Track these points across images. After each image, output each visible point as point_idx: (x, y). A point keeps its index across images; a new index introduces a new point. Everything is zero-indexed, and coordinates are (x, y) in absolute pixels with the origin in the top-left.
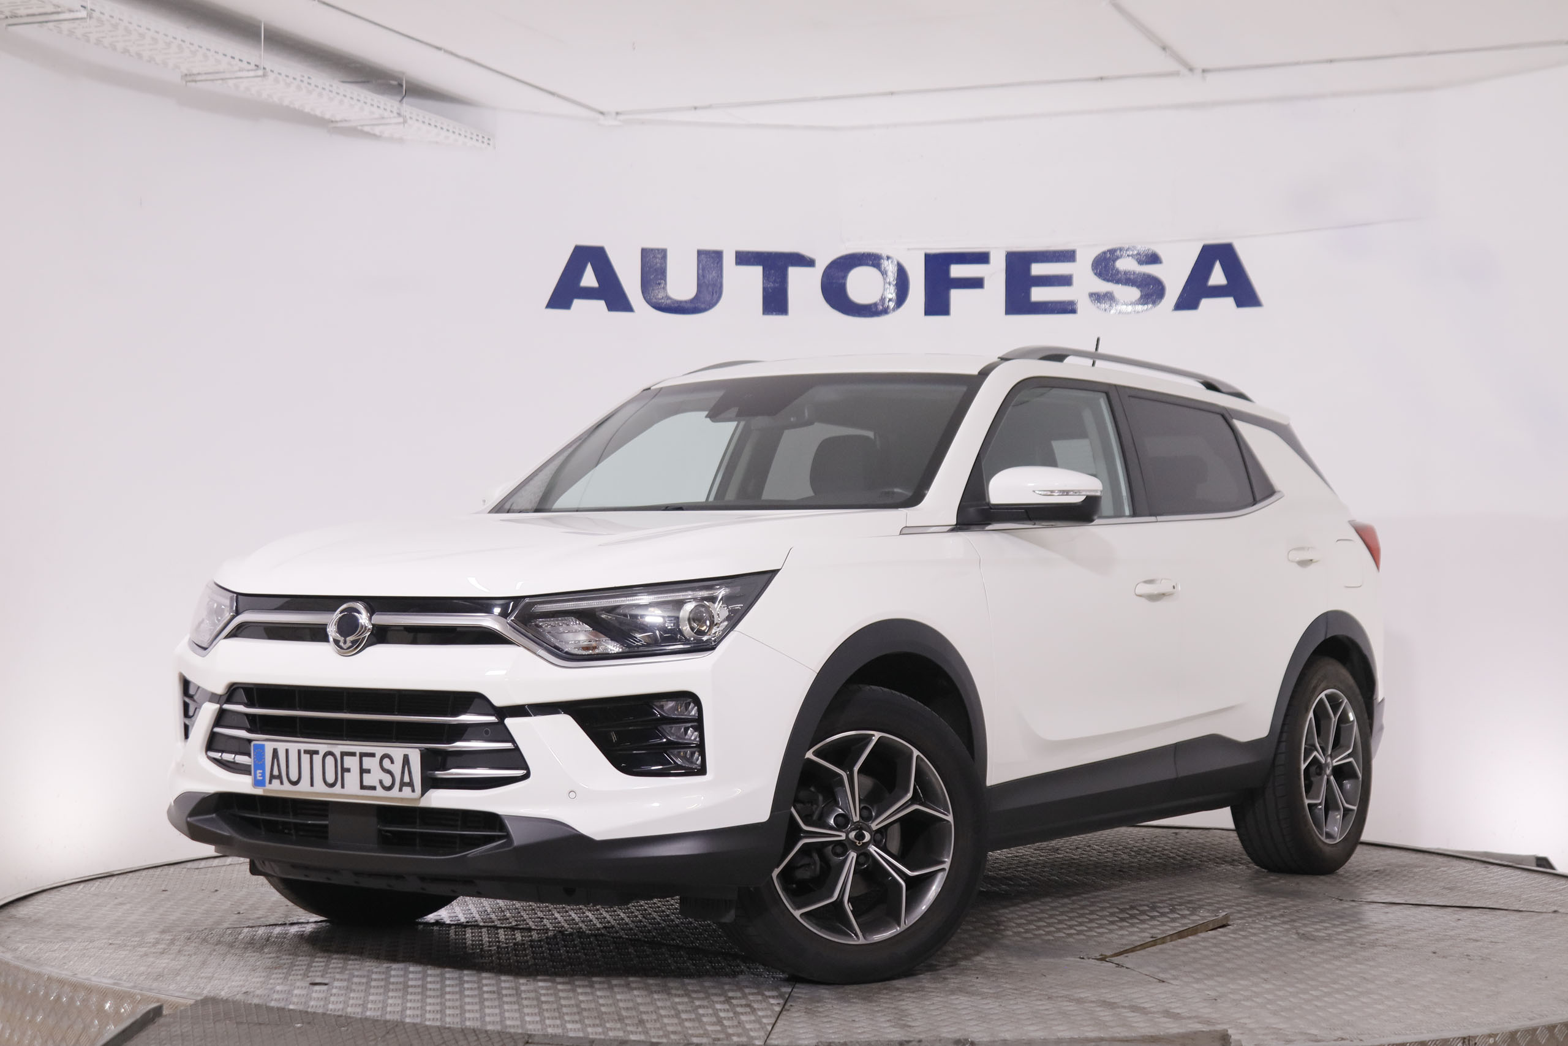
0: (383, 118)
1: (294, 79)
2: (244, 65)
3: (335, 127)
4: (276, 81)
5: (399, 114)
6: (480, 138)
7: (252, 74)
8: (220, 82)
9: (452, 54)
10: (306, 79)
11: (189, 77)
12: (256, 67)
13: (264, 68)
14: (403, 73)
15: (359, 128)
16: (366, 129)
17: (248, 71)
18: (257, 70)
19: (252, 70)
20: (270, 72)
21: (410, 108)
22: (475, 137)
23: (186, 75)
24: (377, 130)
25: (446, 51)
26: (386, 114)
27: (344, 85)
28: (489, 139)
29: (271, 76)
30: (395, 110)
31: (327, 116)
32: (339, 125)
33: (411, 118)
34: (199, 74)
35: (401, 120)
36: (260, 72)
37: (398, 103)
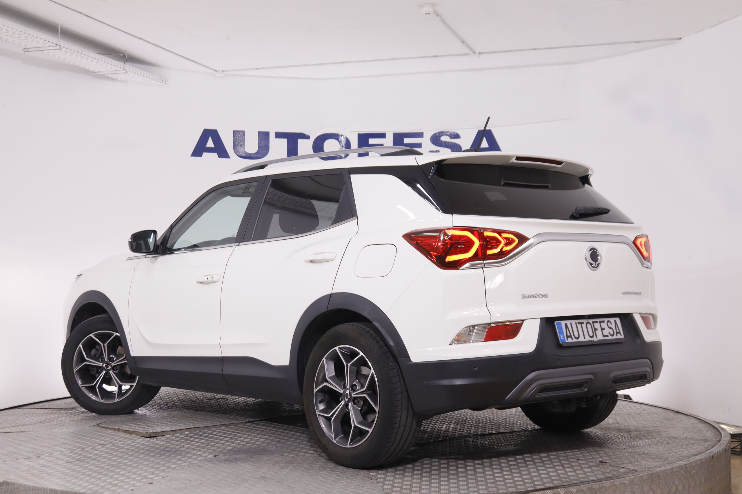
0: (117, 71)
1: (74, 51)
2: (50, 44)
3: (96, 75)
4: (66, 52)
5: (124, 69)
6: (161, 81)
7: (54, 48)
8: (40, 52)
9: (147, 41)
10: (80, 52)
11: (26, 50)
12: (56, 45)
13: (60, 46)
14: (126, 51)
15: (106, 75)
16: (110, 76)
17: (53, 46)
18: (56, 46)
19: (54, 46)
20: (63, 48)
21: (128, 66)
22: (159, 81)
23: (25, 48)
24: (115, 77)
25: (144, 40)
26: (118, 69)
27: (99, 55)
28: (165, 82)
29: (64, 49)
30: (122, 67)
31: (91, 70)
32: (97, 74)
33: (129, 71)
34: (30, 48)
35: (125, 71)
36: (58, 47)
37: (123, 64)
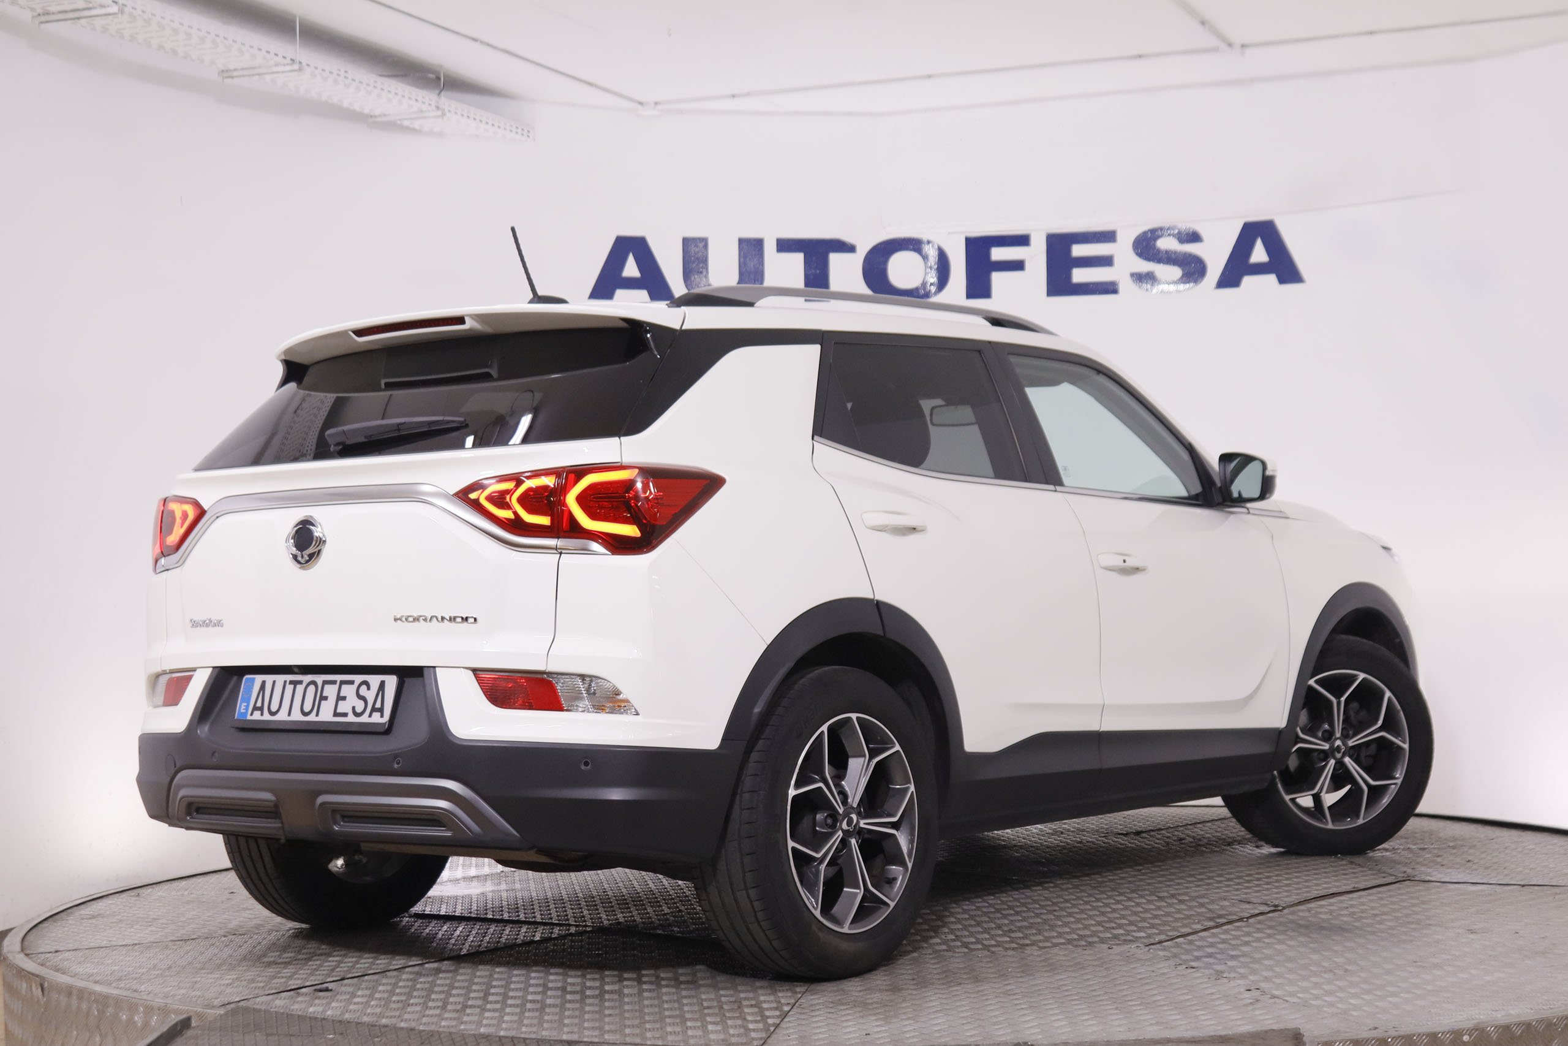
0: (422, 112)
1: (331, 73)
2: (280, 59)
3: (375, 122)
4: (313, 75)
5: (438, 108)
6: (520, 131)
7: (288, 68)
8: (257, 77)
9: (488, 45)
10: (342, 73)
11: (226, 73)
12: (291, 62)
13: (300, 62)
14: (441, 66)
15: (399, 122)
16: (406, 123)
17: (284, 65)
18: (291, 64)
19: (288, 64)
20: (306, 67)
21: (448, 101)
22: (514, 130)
23: (223, 71)
24: (417, 124)
25: (482, 42)
26: (425, 107)
27: (381, 78)
28: (528, 131)
29: (308, 70)
30: (433, 103)
31: (366, 111)
32: (379, 119)
33: (449, 111)
34: (235, 70)
35: (439, 113)
36: (296, 67)
37: (436, 96)
